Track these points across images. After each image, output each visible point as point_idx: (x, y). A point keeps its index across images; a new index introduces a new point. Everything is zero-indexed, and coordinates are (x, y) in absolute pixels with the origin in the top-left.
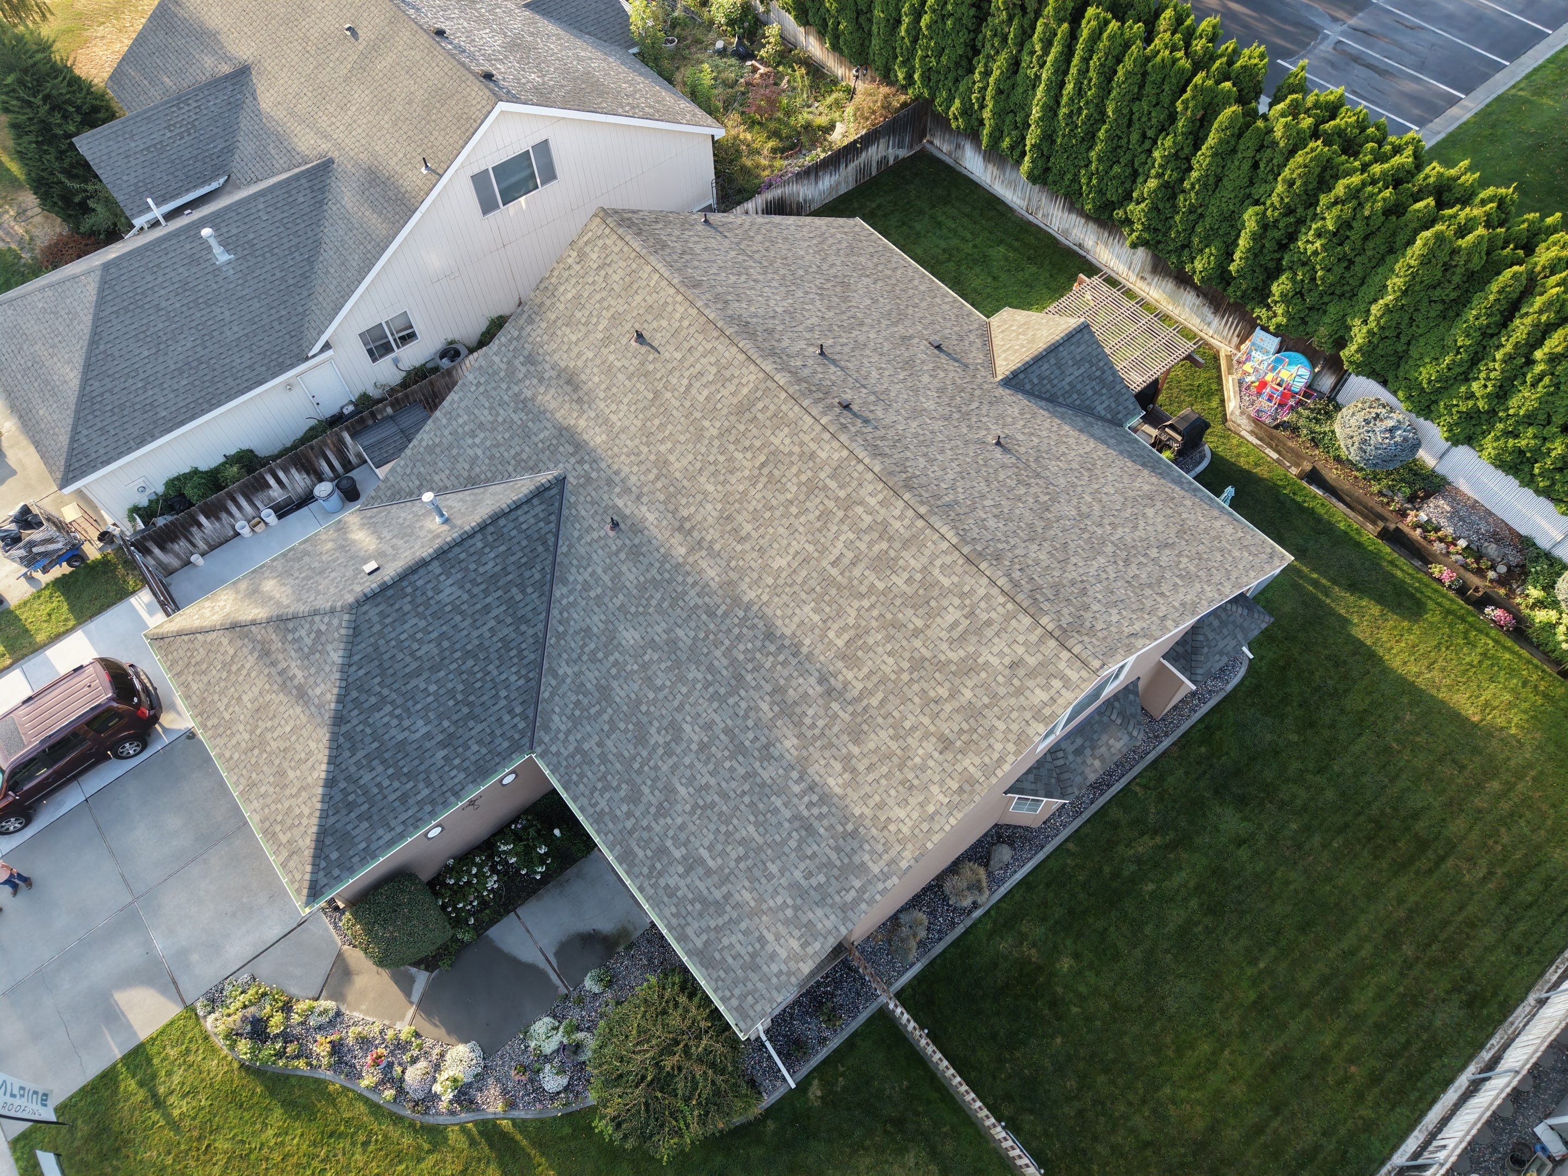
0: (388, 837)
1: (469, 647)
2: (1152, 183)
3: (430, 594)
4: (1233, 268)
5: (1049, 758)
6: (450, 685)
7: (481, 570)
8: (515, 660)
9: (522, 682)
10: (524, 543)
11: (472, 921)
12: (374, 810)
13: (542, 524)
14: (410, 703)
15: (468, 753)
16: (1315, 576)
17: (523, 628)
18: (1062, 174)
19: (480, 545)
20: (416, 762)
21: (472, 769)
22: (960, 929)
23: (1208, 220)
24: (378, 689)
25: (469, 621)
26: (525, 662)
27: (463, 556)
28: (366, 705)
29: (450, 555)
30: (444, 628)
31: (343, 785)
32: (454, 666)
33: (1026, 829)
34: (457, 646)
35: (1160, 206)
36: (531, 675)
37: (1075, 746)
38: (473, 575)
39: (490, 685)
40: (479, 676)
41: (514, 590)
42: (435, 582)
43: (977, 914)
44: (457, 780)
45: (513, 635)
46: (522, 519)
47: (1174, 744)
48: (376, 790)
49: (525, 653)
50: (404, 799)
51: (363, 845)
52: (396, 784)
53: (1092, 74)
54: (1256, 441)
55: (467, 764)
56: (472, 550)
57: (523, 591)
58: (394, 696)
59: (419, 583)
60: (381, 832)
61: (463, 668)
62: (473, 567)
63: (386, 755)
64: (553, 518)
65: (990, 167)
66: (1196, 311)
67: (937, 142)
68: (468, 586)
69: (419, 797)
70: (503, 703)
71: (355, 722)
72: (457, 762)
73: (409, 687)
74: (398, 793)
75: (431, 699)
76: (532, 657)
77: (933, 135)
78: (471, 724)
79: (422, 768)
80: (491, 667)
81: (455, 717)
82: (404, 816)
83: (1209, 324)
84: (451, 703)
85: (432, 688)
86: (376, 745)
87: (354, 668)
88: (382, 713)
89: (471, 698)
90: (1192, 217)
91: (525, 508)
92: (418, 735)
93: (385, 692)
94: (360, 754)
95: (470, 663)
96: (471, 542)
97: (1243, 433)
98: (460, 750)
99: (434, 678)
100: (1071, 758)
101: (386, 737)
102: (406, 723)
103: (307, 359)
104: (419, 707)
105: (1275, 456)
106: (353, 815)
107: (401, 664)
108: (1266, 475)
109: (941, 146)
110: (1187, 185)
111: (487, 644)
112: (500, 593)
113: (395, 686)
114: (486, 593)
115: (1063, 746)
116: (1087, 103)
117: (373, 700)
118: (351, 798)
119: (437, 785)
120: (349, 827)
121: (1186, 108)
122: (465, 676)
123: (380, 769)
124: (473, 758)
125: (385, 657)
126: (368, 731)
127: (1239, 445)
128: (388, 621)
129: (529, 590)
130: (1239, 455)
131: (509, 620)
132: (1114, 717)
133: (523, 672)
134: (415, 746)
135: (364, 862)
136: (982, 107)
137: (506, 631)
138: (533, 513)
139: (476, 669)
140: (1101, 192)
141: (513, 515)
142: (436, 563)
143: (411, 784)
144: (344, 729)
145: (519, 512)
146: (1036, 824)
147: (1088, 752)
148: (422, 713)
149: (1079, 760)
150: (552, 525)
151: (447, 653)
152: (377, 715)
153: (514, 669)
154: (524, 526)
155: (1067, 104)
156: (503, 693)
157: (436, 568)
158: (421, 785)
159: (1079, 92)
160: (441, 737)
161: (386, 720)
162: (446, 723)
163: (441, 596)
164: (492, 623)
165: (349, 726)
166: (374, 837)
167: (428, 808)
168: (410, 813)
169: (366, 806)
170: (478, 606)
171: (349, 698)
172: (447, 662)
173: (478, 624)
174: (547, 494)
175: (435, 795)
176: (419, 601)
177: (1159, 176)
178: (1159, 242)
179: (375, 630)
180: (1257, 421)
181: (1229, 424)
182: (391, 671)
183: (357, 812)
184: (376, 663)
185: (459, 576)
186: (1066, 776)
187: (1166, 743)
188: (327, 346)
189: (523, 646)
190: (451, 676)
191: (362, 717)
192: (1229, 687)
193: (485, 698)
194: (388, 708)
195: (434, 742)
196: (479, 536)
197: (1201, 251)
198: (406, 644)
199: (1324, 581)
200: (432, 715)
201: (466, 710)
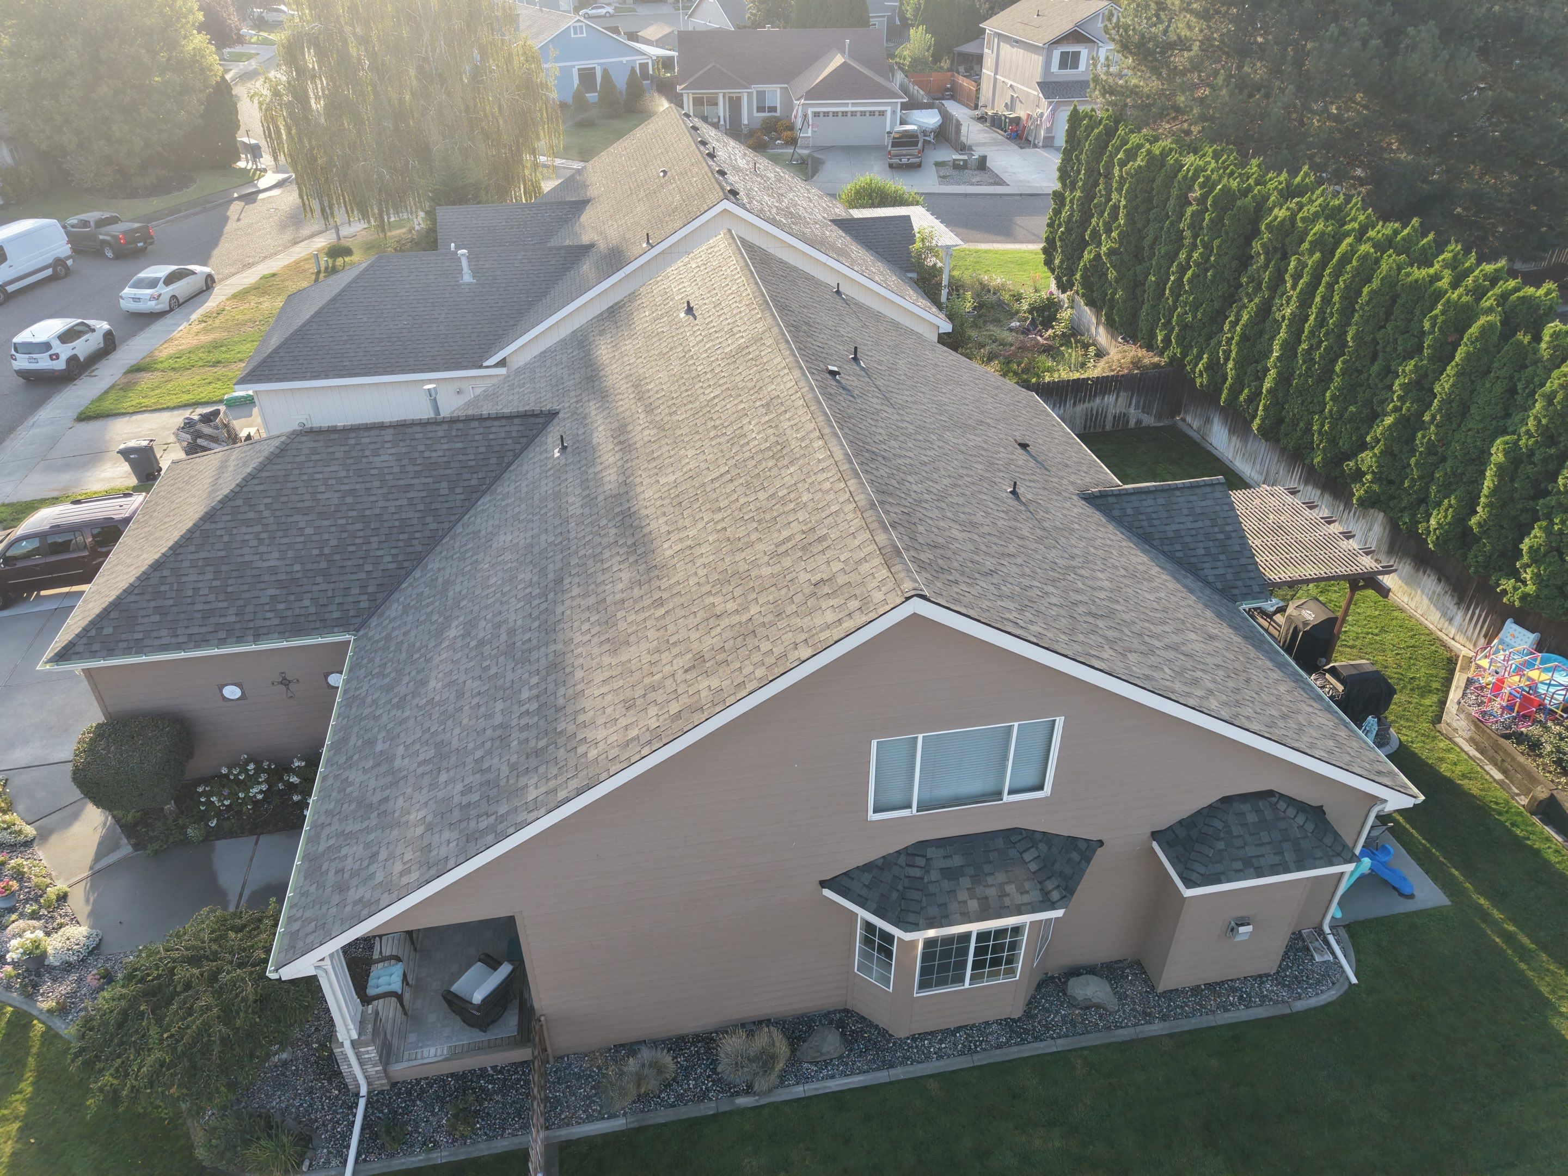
0: (164, 641)
1: (367, 513)
2: (1389, 420)
3: (367, 453)
4: (1473, 521)
5: (902, 860)
6: (326, 536)
7: (427, 454)
8: (401, 544)
9: (394, 566)
10: (482, 450)
11: (213, 823)
12: (175, 609)
13: (510, 441)
14: (280, 534)
15: (297, 604)
16: (1511, 928)
17: (429, 519)
18: (1295, 423)
19: (441, 434)
20: (245, 587)
21: (290, 620)
22: (707, 1108)
23: (1450, 462)
24: (262, 508)
25: (384, 490)
26: (409, 550)
27: (418, 436)
28: (240, 517)
29: (408, 430)
30: (358, 486)
31: (166, 573)
32: (343, 521)
33: (884, 1033)
34: (359, 506)
35: (1396, 449)
36: (405, 564)
37: (948, 863)
38: (416, 455)
39: (362, 554)
40: (358, 541)
41: (444, 484)
42: (378, 446)
43: (743, 1101)
44: (268, 623)
45: (415, 521)
46: (493, 430)
47: (1171, 1036)
48: (190, 593)
49: (415, 542)
50: (206, 615)
51: (140, 636)
52: (212, 598)
53: (1336, 298)
54: (1473, 752)
55: (289, 613)
56: (430, 435)
57: (451, 489)
58: (271, 520)
59: (364, 440)
60: (164, 633)
61: (349, 527)
62: (421, 448)
63: (224, 568)
64: (524, 440)
65: (1234, 439)
66: (1435, 600)
67: (1189, 419)
68: (405, 462)
69: (222, 620)
70: (363, 575)
71: (220, 525)
72: (281, 606)
73: (290, 519)
74: (207, 607)
75: (301, 539)
76: (419, 548)
77: (1186, 412)
78: (319, 579)
79: (247, 595)
80: (373, 539)
81: (309, 566)
82: (196, 630)
83: (1451, 620)
84: (316, 552)
85: (309, 531)
86: (223, 553)
87: (256, 481)
88: (250, 530)
89: (337, 557)
90: (1431, 460)
91: (504, 422)
92: (265, 564)
93: (267, 513)
94: (203, 554)
95: (359, 526)
96: (434, 428)
97: (1459, 740)
98: (292, 598)
99: (317, 523)
100: (935, 875)
101: (238, 552)
102: (262, 549)
103: (481, 367)
104: (285, 540)
105: (1498, 776)
106: (153, 604)
107: (298, 498)
108: (1475, 791)
109: (1191, 421)
110: (1427, 418)
111: (385, 517)
112: (430, 480)
113: (278, 513)
114: (417, 474)
115: (931, 852)
116: (1326, 334)
117: (251, 515)
118: (163, 588)
119: (247, 617)
120: (142, 613)
121: (1433, 325)
122: (345, 535)
123: (209, 576)
124: (297, 612)
125: (290, 485)
126: (226, 539)
127: (1449, 751)
128: (314, 457)
129: (458, 490)
130: (1441, 760)
131: (421, 507)
132: (1027, 857)
133: (400, 558)
134: (254, 572)
135: (127, 652)
136: (1227, 359)
137: (411, 515)
138: (508, 428)
139: (361, 534)
140: (1333, 441)
141: (489, 423)
142: (391, 431)
143: (225, 604)
144: (207, 526)
145: (496, 423)
146: (901, 1031)
147: (965, 882)
148: (284, 548)
149: (946, 884)
150: (519, 446)
151: (345, 508)
152: (244, 530)
153: (394, 551)
154: (491, 436)
155: (1308, 338)
156: (368, 567)
157: (388, 435)
158: (232, 611)
159: (1321, 322)
160: (283, 577)
161: (247, 537)
162: (297, 567)
163: (376, 459)
164: (405, 502)
165: (213, 526)
166: (155, 634)
167: (222, 634)
168: (203, 630)
169: (171, 602)
170: (402, 482)
171: (231, 503)
172: (339, 515)
173: (390, 497)
174: (532, 420)
175: (238, 626)
176: (353, 454)
177: (1397, 409)
178: (1392, 498)
179: (298, 459)
180: (1478, 723)
181: (1442, 727)
182: (285, 499)
183: (160, 603)
184: (278, 486)
185: (404, 450)
186: (916, 895)
187: (1157, 1028)
188: (502, 363)
189: (417, 535)
190: (333, 529)
191: (229, 525)
192: (1300, 1005)
193: (349, 563)
194: (258, 528)
195: (274, 578)
196: (445, 427)
197: (1439, 504)
198: (315, 483)
199: (1525, 940)
200: (290, 554)
201: (324, 565)
